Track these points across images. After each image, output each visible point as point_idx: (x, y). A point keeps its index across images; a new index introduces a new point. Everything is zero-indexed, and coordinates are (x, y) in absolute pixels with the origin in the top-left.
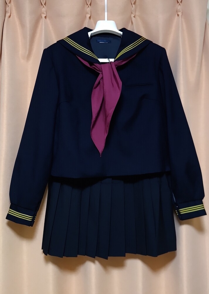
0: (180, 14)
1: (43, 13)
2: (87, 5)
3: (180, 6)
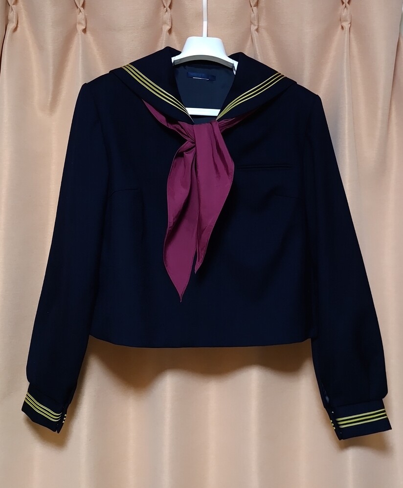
0: (346, 25)
1: (80, 23)
2: (165, 7)
3: (347, 9)
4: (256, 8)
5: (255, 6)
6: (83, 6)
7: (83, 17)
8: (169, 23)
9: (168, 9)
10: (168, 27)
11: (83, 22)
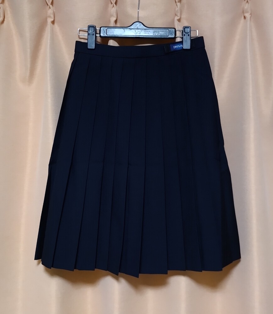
0: (248, 15)
1: (50, 17)
2: (112, 3)
3: (248, 3)
5: (178, 2)
6: (52, 3)
7: (52, 12)
8: (115, 16)
9: (115, 5)
10: (115, 19)
11: (52, 16)
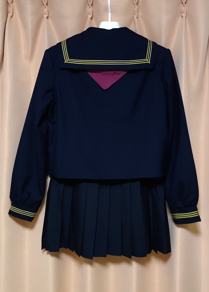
0: (184, 15)
1: (45, 14)
2: (89, 5)
3: (185, 7)
4: (137, 6)
5: (136, 5)
6: (47, 4)
7: (47, 10)
8: (91, 14)
9: (91, 6)
10: (91, 16)
11: (47, 13)
